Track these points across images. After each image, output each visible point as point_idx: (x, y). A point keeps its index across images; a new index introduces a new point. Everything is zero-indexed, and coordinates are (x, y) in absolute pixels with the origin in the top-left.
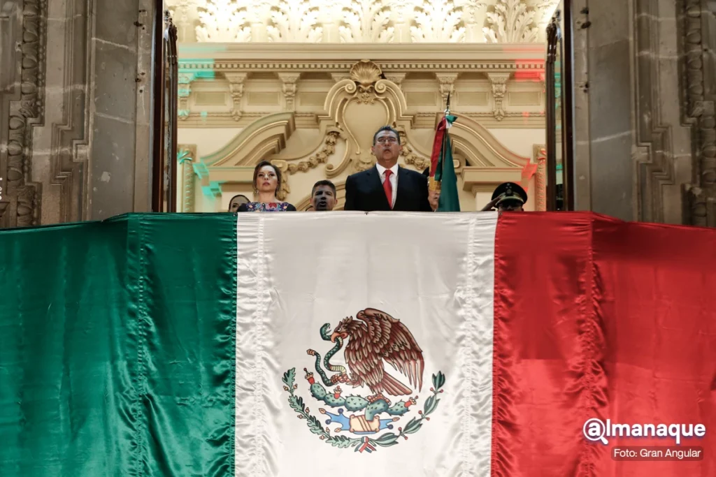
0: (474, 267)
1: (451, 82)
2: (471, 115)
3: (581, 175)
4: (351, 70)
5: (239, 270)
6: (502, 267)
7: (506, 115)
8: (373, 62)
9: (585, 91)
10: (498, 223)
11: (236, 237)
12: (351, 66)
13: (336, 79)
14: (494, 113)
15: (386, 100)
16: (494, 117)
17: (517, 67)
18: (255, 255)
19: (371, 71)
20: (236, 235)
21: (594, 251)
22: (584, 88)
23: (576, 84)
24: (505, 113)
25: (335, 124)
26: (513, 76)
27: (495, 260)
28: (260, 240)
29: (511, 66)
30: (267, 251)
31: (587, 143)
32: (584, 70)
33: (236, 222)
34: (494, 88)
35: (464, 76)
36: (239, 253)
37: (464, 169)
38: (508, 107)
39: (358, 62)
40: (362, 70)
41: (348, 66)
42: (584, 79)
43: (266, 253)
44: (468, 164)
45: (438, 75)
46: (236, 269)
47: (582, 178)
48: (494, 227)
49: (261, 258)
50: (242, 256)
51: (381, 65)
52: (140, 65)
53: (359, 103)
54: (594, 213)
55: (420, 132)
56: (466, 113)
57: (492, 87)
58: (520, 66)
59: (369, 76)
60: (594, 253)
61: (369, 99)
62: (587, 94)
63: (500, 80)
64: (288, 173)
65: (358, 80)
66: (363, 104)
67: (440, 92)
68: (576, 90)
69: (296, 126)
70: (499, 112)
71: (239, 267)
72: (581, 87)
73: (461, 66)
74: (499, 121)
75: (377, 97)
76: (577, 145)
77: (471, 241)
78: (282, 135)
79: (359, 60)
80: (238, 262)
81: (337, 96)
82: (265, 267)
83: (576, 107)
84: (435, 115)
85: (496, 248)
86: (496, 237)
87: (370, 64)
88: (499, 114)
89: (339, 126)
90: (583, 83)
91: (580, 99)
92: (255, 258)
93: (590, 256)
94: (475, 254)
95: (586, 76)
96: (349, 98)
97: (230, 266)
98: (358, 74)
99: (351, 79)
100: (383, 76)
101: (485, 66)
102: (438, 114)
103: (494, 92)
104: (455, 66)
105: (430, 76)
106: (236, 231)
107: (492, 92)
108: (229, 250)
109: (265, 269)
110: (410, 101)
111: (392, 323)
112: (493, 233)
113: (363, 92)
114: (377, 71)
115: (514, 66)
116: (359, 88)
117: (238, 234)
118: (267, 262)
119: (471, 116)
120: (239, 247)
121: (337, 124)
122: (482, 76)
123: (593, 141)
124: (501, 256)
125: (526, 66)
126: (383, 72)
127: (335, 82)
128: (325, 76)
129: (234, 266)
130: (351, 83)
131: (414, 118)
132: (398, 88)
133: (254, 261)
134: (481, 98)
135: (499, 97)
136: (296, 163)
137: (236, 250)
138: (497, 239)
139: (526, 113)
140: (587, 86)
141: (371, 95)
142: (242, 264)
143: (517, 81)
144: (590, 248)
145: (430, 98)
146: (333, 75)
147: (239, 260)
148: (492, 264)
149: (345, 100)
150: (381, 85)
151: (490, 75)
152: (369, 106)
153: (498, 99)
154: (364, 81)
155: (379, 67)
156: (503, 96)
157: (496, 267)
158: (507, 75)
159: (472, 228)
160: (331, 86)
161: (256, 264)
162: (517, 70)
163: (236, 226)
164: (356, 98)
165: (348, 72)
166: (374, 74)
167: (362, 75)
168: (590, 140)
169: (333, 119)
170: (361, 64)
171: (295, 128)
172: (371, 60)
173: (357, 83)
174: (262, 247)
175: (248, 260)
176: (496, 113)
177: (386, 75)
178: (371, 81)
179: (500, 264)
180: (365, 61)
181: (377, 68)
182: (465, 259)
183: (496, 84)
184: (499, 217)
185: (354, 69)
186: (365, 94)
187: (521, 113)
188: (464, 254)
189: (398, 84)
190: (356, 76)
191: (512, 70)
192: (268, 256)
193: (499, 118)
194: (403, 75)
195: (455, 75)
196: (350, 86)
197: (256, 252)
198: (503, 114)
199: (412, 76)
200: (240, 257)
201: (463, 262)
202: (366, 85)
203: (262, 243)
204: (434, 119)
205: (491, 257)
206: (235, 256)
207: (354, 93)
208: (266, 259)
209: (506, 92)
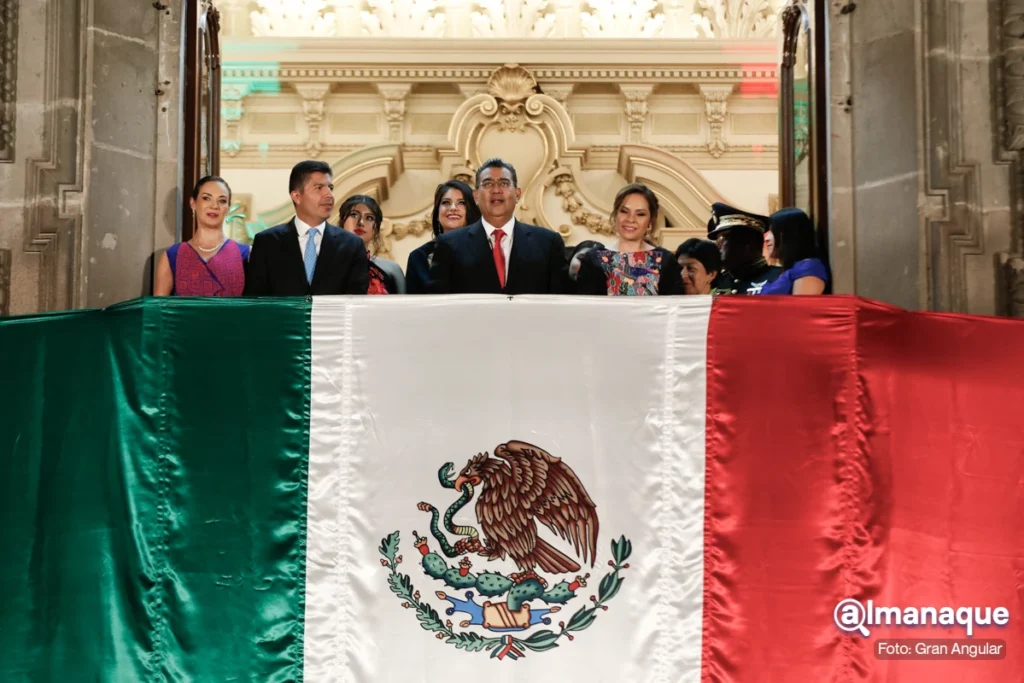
0: (676, 379)
1: (643, 98)
2: (673, 148)
3: (839, 240)
4: (490, 80)
5: (315, 383)
6: (718, 379)
7: (727, 149)
8: (523, 68)
9: (847, 110)
10: (713, 312)
11: (309, 333)
12: (490, 73)
13: (466, 94)
14: (708, 146)
15: (543, 126)
16: (709, 152)
17: (745, 74)
18: (339, 360)
19: (520, 81)
20: (310, 330)
21: (859, 356)
22: (845, 106)
23: (831, 100)
24: (726, 146)
25: (465, 163)
26: (738, 89)
27: (708, 369)
28: (348, 338)
29: (736, 73)
30: (357, 354)
31: (849, 190)
32: (846, 78)
33: (310, 310)
34: (710, 107)
35: (662, 89)
36: (314, 357)
37: (662, 232)
38: (730, 136)
39: (500, 68)
40: (505, 79)
41: (485, 74)
42: (846, 92)
43: (355, 358)
44: (668, 224)
45: (623, 88)
46: (309, 383)
47: (841, 244)
48: (706, 319)
49: (347, 365)
50: (319, 363)
51: (535, 73)
52: (162, 69)
53: (502, 130)
54: (860, 298)
55: (595, 175)
56: (666, 147)
57: (705, 106)
58: (749, 74)
59: (517, 88)
60: (859, 359)
61: (517, 124)
62: (849, 116)
63: (718, 96)
64: (393, 238)
65: (501, 96)
66: (507, 133)
67: (626, 114)
68: (832, 108)
69: (406, 166)
70: (717, 145)
71: (313, 379)
72: (841, 104)
73: (658, 74)
74: (716, 158)
75: (529, 120)
76: (833, 194)
77: (672, 340)
78: (383, 180)
79: (502, 64)
80: (312, 372)
81: (468, 120)
82: (355, 378)
83: (833, 135)
84: (618, 149)
85: (708, 350)
86: (709, 333)
87: (519, 70)
88: (717, 148)
89: (471, 166)
90: (843, 98)
91: (838, 123)
92: (340, 365)
93: (853, 363)
94: (676, 359)
95: (848, 86)
96: (486, 122)
97: (300, 377)
98: (500, 85)
99: (489, 93)
100: (538, 90)
101: (695, 74)
102: (622, 147)
103: (709, 113)
104: (649, 74)
105: (611, 88)
106: (309, 324)
107: (706, 113)
108: (300, 354)
109: (353, 383)
110: (581, 127)
111: (550, 464)
112: (705, 328)
113: (508, 113)
114: (529, 81)
115: (740, 74)
116: (501, 108)
117: (313, 329)
118: (357, 371)
119: (673, 151)
120: (314, 349)
121: (468, 162)
122: (690, 89)
123: (859, 188)
124: (716, 362)
125: (759, 74)
126: (538, 83)
127: (464, 98)
128: (449, 88)
129: (307, 378)
130: (489, 99)
131: (585, 154)
132: (562, 107)
133: (337, 370)
134: (689, 123)
135: (716, 121)
136: (405, 223)
137: (309, 353)
138: (711, 336)
139: (758, 147)
140: (849, 102)
141: (520, 118)
142: (319, 373)
143: (744, 96)
144: (854, 351)
145: (610, 124)
146: (463, 88)
147: (314, 369)
148: (703, 375)
149: (481, 126)
150: (535, 103)
151: (703, 88)
152: (516, 134)
153: (715, 124)
154: (509, 97)
155: (532, 75)
156: (723, 120)
157: (708, 379)
158: (729, 88)
159: (672, 321)
160: (459, 105)
161: (341, 374)
162: (745, 80)
163: (309, 317)
164: (497, 123)
165: (485, 83)
166: (525, 85)
167: (506, 88)
168: (854, 186)
169: (461, 154)
170: (506, 70)
171: (403, 169)
172: (520, 64)
173: (499, 100)
174: (349, 349)
175: (328, 368)
176: (712, 147)
177: (543, 88)
178: (519, 97)
179: (716, 375)
180: (511, 67)
181: (529, 77)
182: (661, 367)
183: (711, 101)
184: (714, 305)
185: (494, 78)
186: (511, 116)
187: (750, 146)
188: (661, 360)
189: (561, 101)
190: (497, 89)
191: (737, 80)
192: (358, 362)
193: (715, 153)
194: (570, 88)
195: (650, 88)
196: (489, 104)
197: (340, 356)
198: (722, 148)
199: (583, 88)
200: (317, 364)
201: (659, 372)
202: (512, 103)
203: (349, 343)
204: (617, 155)
205: (702, 364)
206: (309, 363)
207: (493, 116)
208: (356, 366)
209: (727, 113)
